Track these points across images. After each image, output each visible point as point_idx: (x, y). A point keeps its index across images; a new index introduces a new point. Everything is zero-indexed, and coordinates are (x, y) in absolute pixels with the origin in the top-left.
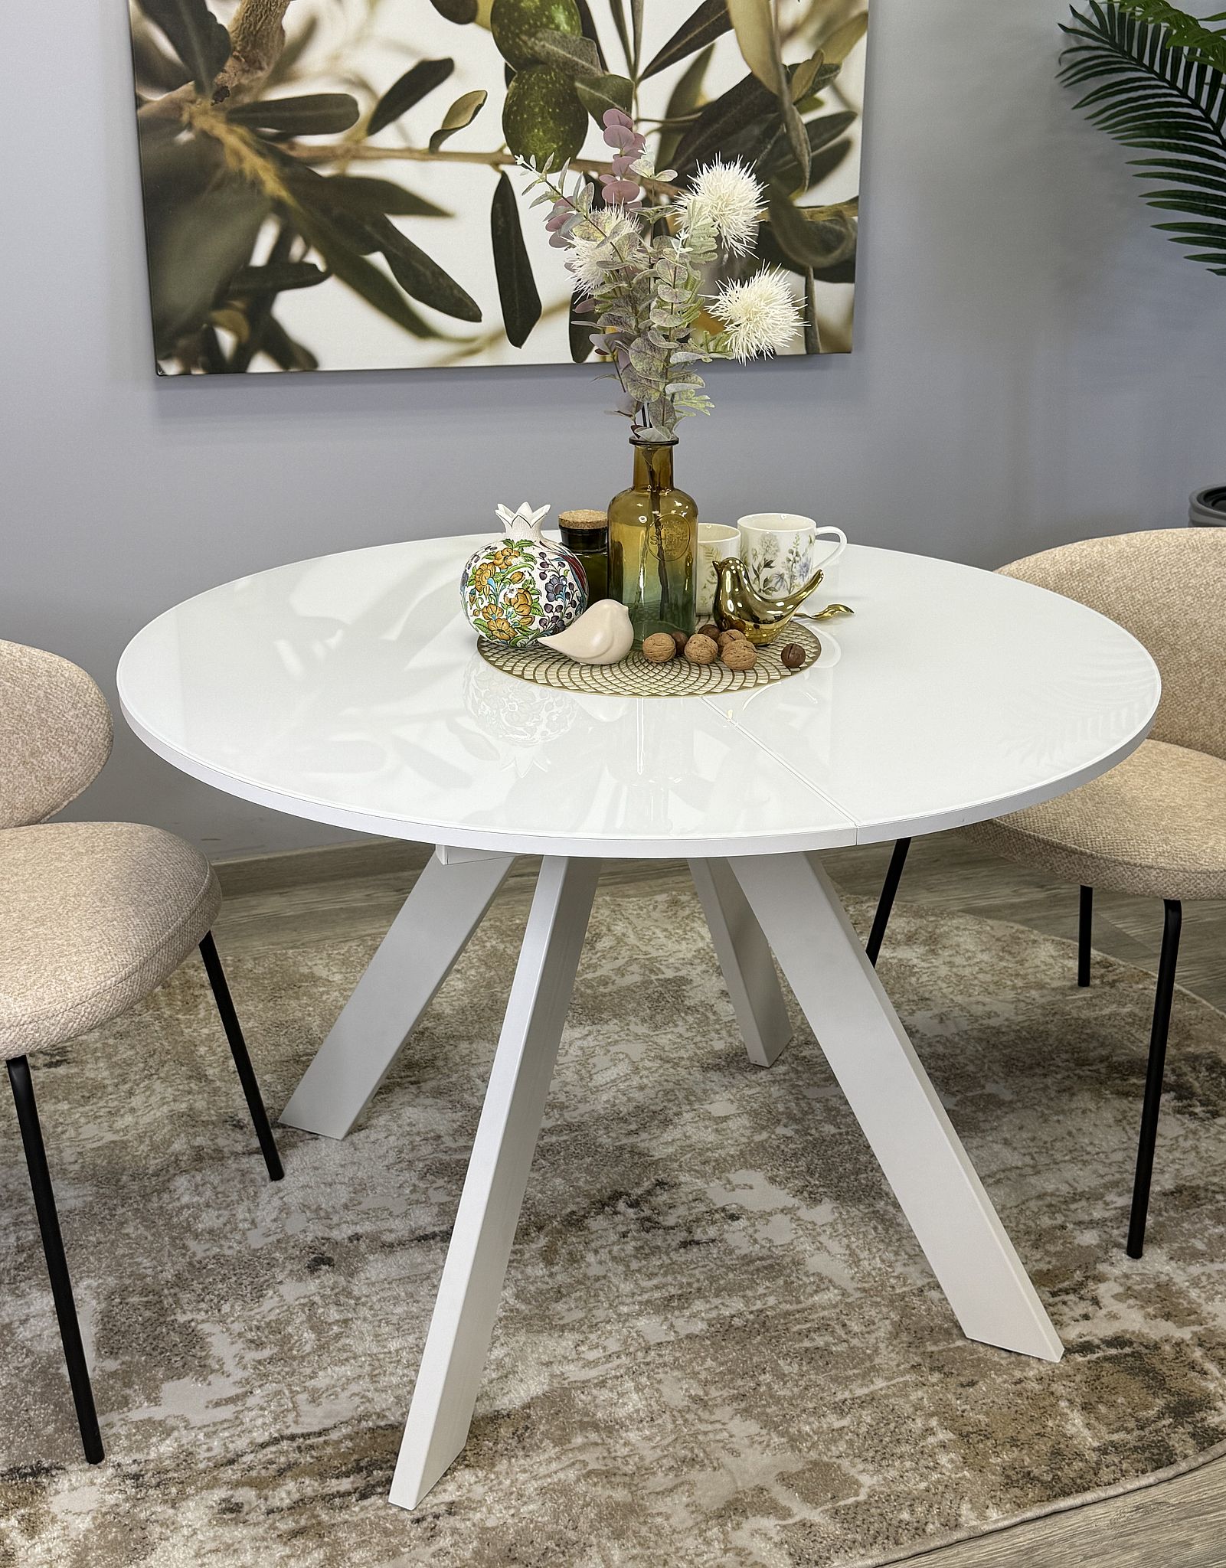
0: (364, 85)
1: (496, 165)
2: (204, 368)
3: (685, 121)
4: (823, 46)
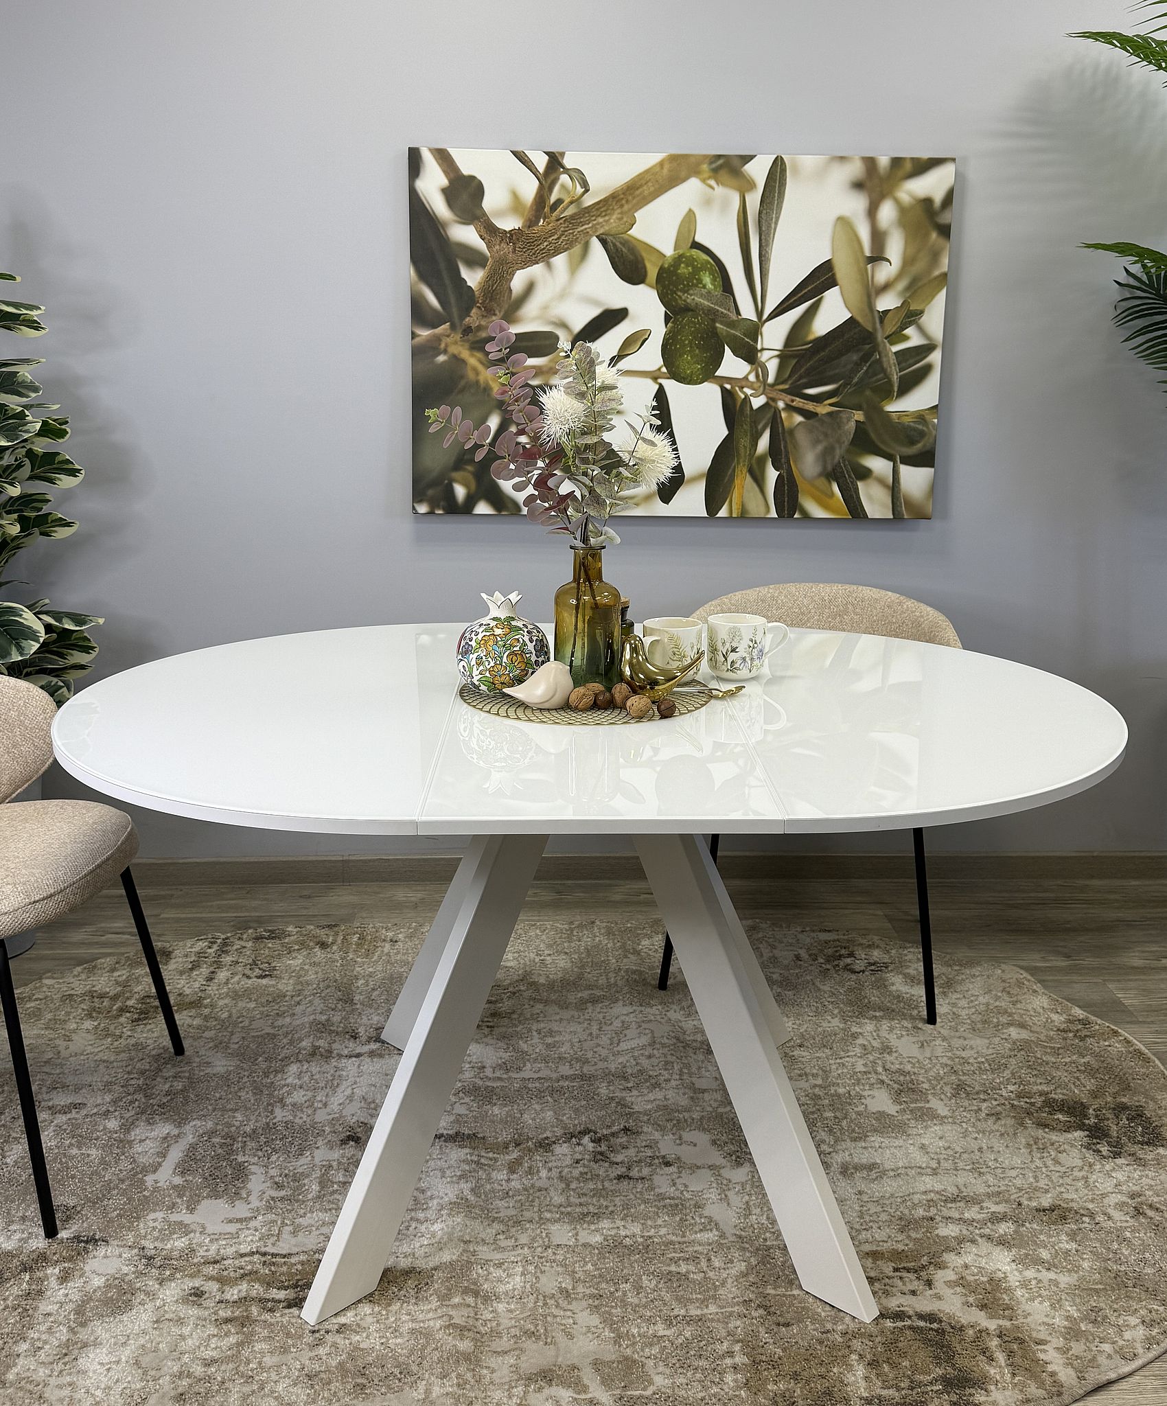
0: (564, 325)
1: (655, 379)
2: (444, 509)
3: (798, 350)
4: (909, 297)
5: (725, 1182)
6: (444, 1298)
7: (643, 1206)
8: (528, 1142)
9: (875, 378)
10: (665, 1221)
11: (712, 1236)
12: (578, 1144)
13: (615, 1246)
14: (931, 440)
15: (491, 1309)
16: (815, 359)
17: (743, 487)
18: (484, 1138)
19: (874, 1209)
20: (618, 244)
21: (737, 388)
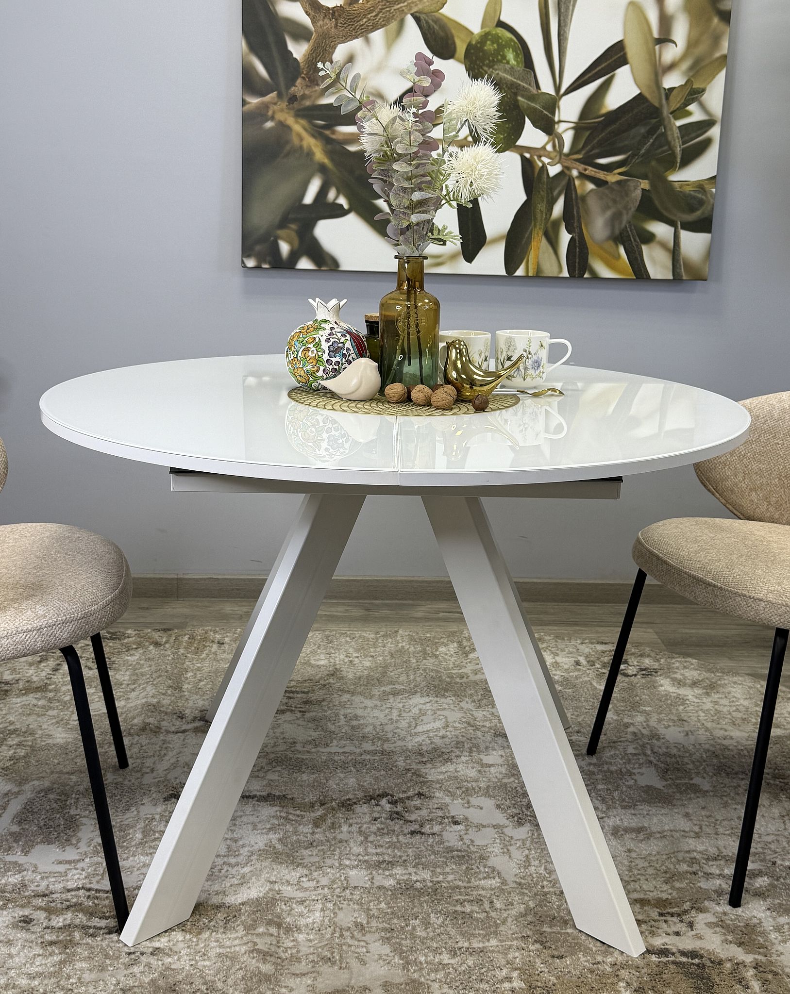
2: (270, 263)
3: (592, 123)
4: (692, 76)
5: (507, 839)
6: (249, 928)
7: (433, 857)
8: (331, 802)
9: (660, 150)
10: (453, 869)
11: (495, 882)
12: (377, 805)
13: (407, 889)
14: (709, 208)
15: (292, 939)
16: (607, 131)
17: (539, 248)
18: (292, 799)
19: (641, 864)
20: (430, 21)
21: (536, 158)
